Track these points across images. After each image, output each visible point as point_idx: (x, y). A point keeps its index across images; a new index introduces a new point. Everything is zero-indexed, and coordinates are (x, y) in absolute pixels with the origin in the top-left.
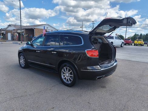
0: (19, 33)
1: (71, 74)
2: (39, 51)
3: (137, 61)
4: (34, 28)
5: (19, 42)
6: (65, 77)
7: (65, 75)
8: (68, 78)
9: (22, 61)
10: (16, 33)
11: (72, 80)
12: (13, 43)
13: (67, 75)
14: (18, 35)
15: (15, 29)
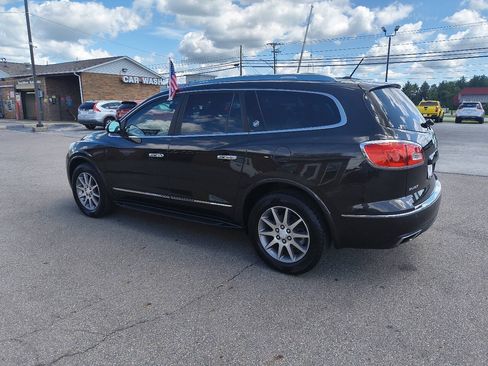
0: (23, 93)
1: (300, 229)
2: (159, 155)
3: (456, 171)
4: (79, 73)
5: (26, 124)
6: (275, 240)
7: (273, 234)
8: (287, 245)
9: (87, 191)
10: (12, 94)
11: (305, 252)
12: (8, 128)
13: (284, 233)
14: (18, 98)
15: (8, 76)
